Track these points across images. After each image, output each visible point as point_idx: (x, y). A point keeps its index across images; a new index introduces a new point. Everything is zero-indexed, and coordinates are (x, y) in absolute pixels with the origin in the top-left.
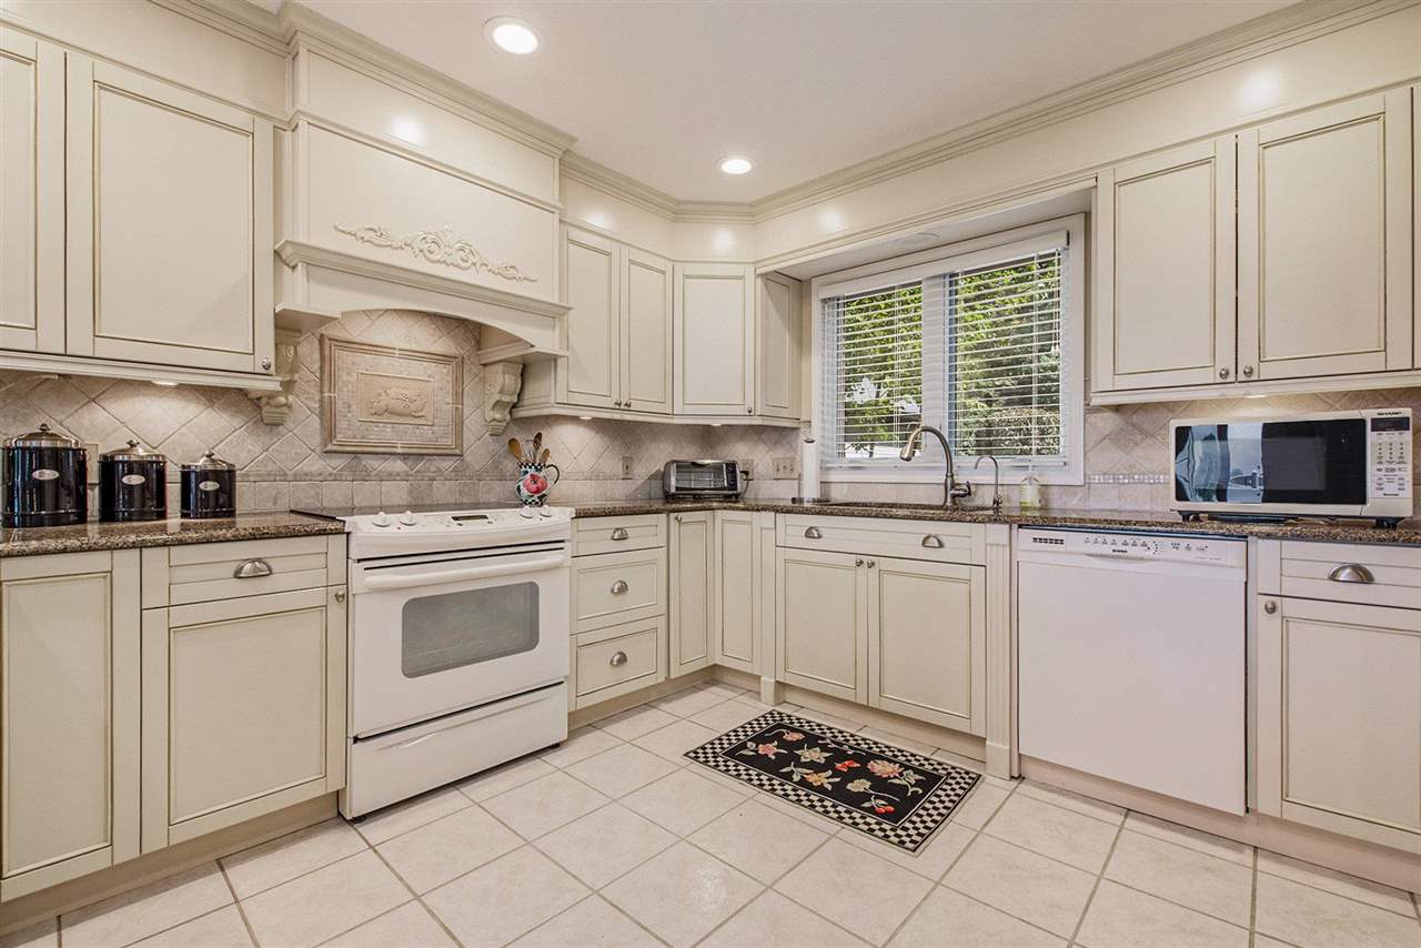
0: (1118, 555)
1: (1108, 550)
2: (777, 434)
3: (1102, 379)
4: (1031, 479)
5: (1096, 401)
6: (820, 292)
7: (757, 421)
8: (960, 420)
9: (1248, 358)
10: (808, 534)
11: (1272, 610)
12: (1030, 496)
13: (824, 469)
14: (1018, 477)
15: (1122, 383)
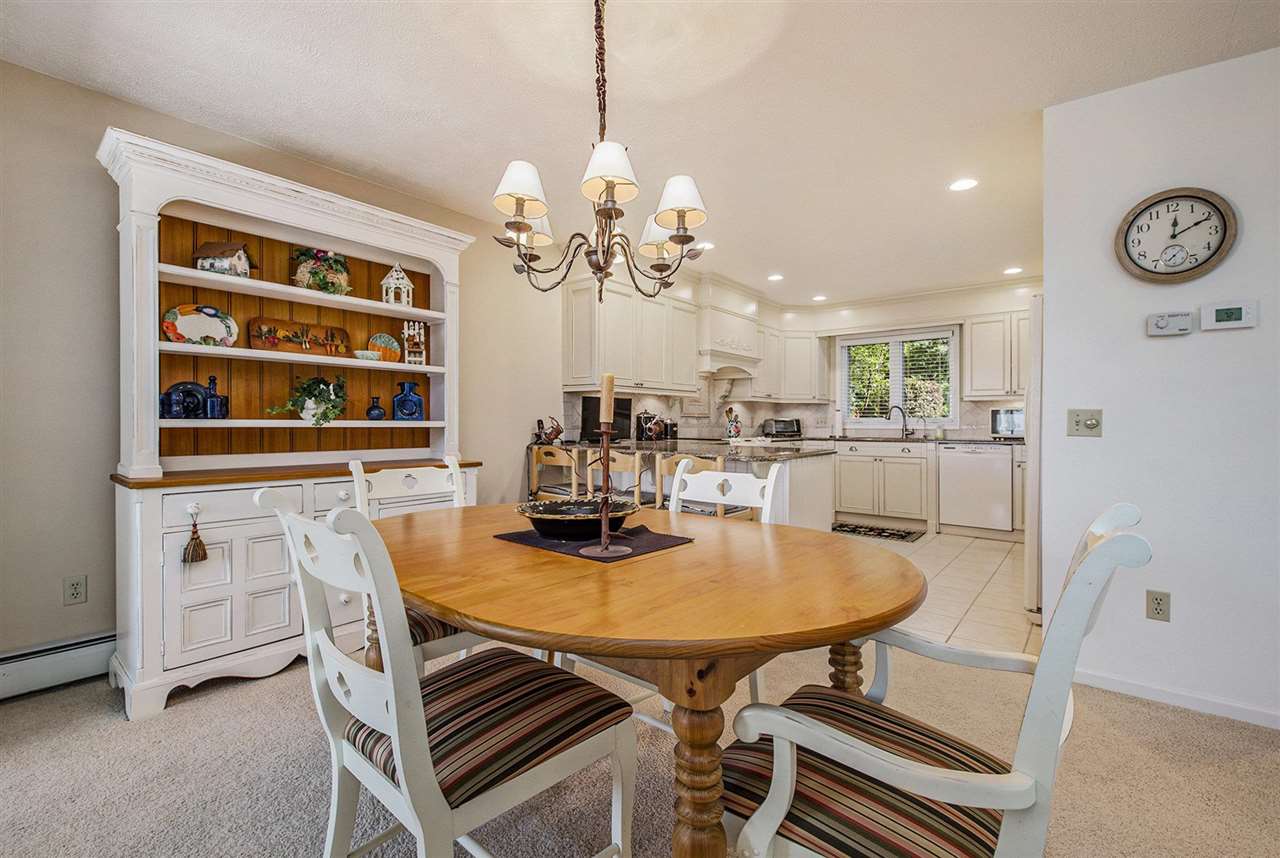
0: (973, 452)
1: (970, 450)
2: (820, 406)
3: (967, 391)
4: (939, 427)
5: (966, 399)
6: (839, 343)
7: (817, 402)
8: (908, 402)
9: (1015, 388)
10: (851, 449)
11: (1019, 466)
12: (939, 434)
13: (844, 424)
14: (934, 427)
15: (974, 393)
